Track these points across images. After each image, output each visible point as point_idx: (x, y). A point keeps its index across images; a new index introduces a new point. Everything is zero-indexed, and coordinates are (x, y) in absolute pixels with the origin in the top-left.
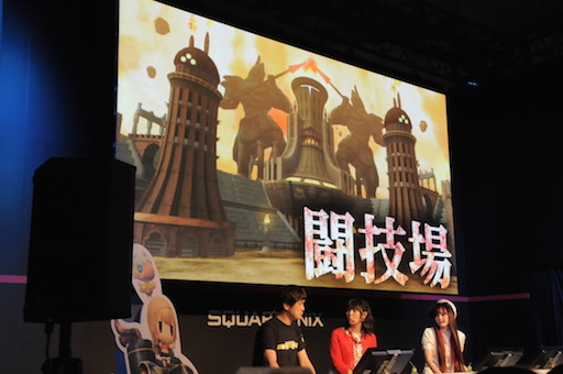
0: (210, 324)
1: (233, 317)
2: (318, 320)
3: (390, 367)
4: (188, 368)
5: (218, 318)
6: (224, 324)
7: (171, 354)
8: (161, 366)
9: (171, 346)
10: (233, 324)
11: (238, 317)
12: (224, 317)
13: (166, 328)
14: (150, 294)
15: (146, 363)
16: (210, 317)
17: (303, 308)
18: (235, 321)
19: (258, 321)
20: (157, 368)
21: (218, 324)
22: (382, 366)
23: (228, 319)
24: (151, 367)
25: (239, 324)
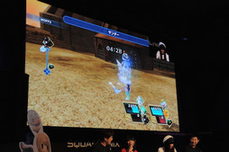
0: (68, 146)
1: (79, 143)
2: (117, 144)
6: (75, 146)
12: (75, 143)
13: (45, 147)
14: (37, 132)
16: (68, 143)
18: (80, 145)
19: (90, 145)
23: (77, 144)
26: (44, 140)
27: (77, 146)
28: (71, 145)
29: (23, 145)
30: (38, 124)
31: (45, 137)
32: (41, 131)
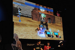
2: (43, 44)
13: (20, 45)
27: (30, 45)
28: (28, 45)
29: (13, 45)
30: (17, 38)
31: (20, 42)
32: (18, 40)
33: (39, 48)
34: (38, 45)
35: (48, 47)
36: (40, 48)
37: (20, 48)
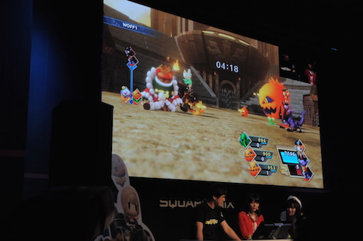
0: (161, 206)
1: (176, 202)
2: (230, 204)
3: (276, 234)
4: (146, 231)
5: (166, 202)
6: (170, 206)
7: (136, 222)
8: (130, 229)
9: (136, 218)
10: (176, 206)
11: (179, 202)
12: (170, 202)
13: (133, 207)
14: (122, 185)
15: (120, 227)
16: (161, 201)
17: (224, 200)
18: (177, 204)
19: (191, 204)
20: (127, 231)
21: (166, 206)
22: (271, 234)
23: (173, 203)
24: (124, 230)
25: (179, 206)
26: (132, 197)
27: (173, 206)
28: (165, 204)
30: (123, 173)
31: (132, 192)
32: (127, 184)
33: (215, 221)
34: (213, 206)
35: (253, 217)
36: (220, 221)
37: (133, 216)
